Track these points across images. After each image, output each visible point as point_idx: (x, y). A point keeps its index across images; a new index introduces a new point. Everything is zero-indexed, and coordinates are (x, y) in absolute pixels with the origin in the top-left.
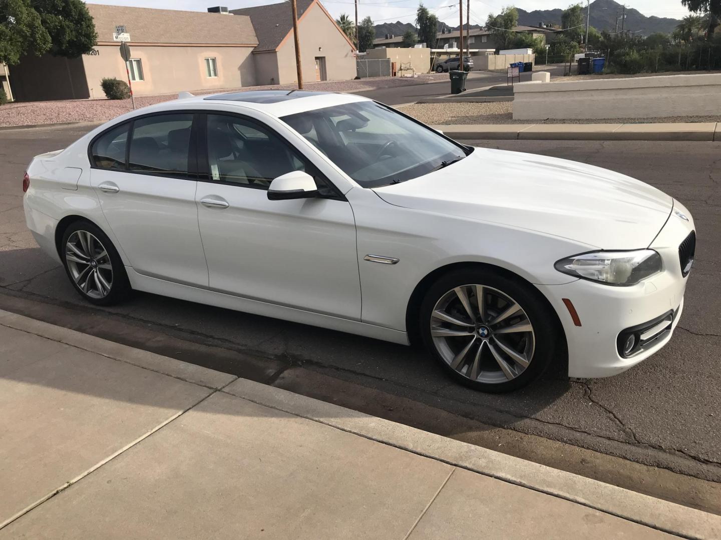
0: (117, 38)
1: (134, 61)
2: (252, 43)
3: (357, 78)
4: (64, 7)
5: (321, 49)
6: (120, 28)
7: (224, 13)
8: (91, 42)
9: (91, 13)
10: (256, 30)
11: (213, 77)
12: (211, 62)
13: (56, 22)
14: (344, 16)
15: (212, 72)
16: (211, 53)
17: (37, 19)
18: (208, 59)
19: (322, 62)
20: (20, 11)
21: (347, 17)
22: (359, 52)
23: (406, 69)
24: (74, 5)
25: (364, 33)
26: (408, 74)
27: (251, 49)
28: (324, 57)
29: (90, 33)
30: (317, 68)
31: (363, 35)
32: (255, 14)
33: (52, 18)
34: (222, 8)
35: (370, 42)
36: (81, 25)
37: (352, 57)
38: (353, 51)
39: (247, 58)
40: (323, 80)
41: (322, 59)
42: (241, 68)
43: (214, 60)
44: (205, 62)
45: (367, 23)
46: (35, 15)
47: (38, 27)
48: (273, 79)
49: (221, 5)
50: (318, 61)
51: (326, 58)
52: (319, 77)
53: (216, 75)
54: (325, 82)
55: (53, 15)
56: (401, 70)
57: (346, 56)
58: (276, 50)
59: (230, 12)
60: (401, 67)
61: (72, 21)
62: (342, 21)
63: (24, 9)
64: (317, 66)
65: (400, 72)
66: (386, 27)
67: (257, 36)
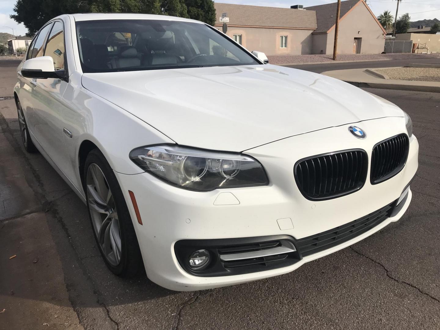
0: (221, 20)
1: (238, 36)
2: (313, 27)
3: (383, 53)
4: (201, 4)
5: (359, 33)
6: (224, 14)
7: (300, 9)
8: (212, 23)
9: (215, 7)
10: (317, 19)
11: (284, 47)
12: (284, 38)
13: (195, 12)
14: (387, 12)
15: (284, 45)
16: (284, 33)
17: (185, 9)
18: (283, 37)
19: (359, 41)
20: (176, 5)
21: (389, 13)
22: (392, 36)
23: (422, 48)
24: (206, 2)
25: (402, 24)
26: (424, 52)
27: (311, 32)
28: (361, 38)
29: (212, 18)
30: (354, 45)
31: (401, 26)
32: (319, 10)
33: (194, 9)
34: (299, 6)
35: (405, 30)
36: (209, 14)
37: (382, 38)
38: (384, 34)
39: (308, 37)
40: (358, 53)
41: (359, 40)
42: (302, 43)
43: (286, 37)
44: (281, 38)
45: (406, 17)
46: (185, 8)
47: (184, 14)
48: (322, 51)
49: (299, 4)
50: (356, 40)
51: (362, 39)
52: (355, 51)
53: (286, 46)
54: (358, 54)
55: (195, 8)
56: (418, 48)
57: (378, 38)
58: (327, 32)
59: (304, 8)
60: (418, 46)
61: (204, 12)
62: (385, 15)
63: (179, 5)
64: (355, 44)
65: (417, 50)
66: (425, 22)
67: (317, 23)
